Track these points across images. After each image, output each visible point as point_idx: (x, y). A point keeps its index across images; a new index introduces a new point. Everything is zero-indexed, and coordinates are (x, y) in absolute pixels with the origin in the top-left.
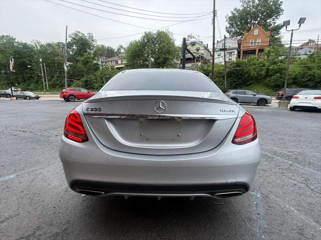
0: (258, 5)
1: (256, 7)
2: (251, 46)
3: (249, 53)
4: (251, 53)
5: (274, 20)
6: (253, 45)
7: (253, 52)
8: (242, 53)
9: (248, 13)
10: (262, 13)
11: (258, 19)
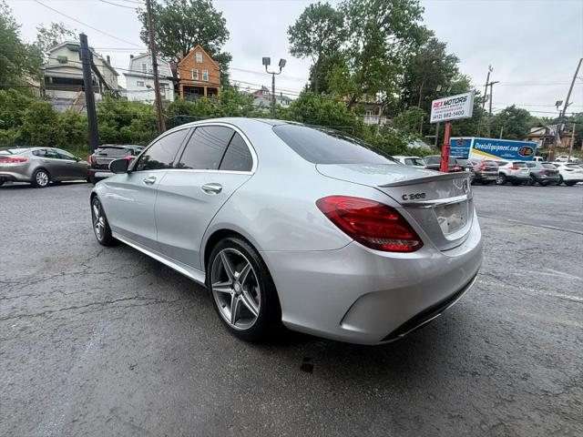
0: (192, 10)
1: (189, 13)
2: (195, 80)
3: (192, 92)
4: (196, 92)
5: (217, 44)
6: (197, 79)
7: (199, 91)
8: (181, 89)
9: (178, 19)
10: (201, 28)
11: (196, 36)
